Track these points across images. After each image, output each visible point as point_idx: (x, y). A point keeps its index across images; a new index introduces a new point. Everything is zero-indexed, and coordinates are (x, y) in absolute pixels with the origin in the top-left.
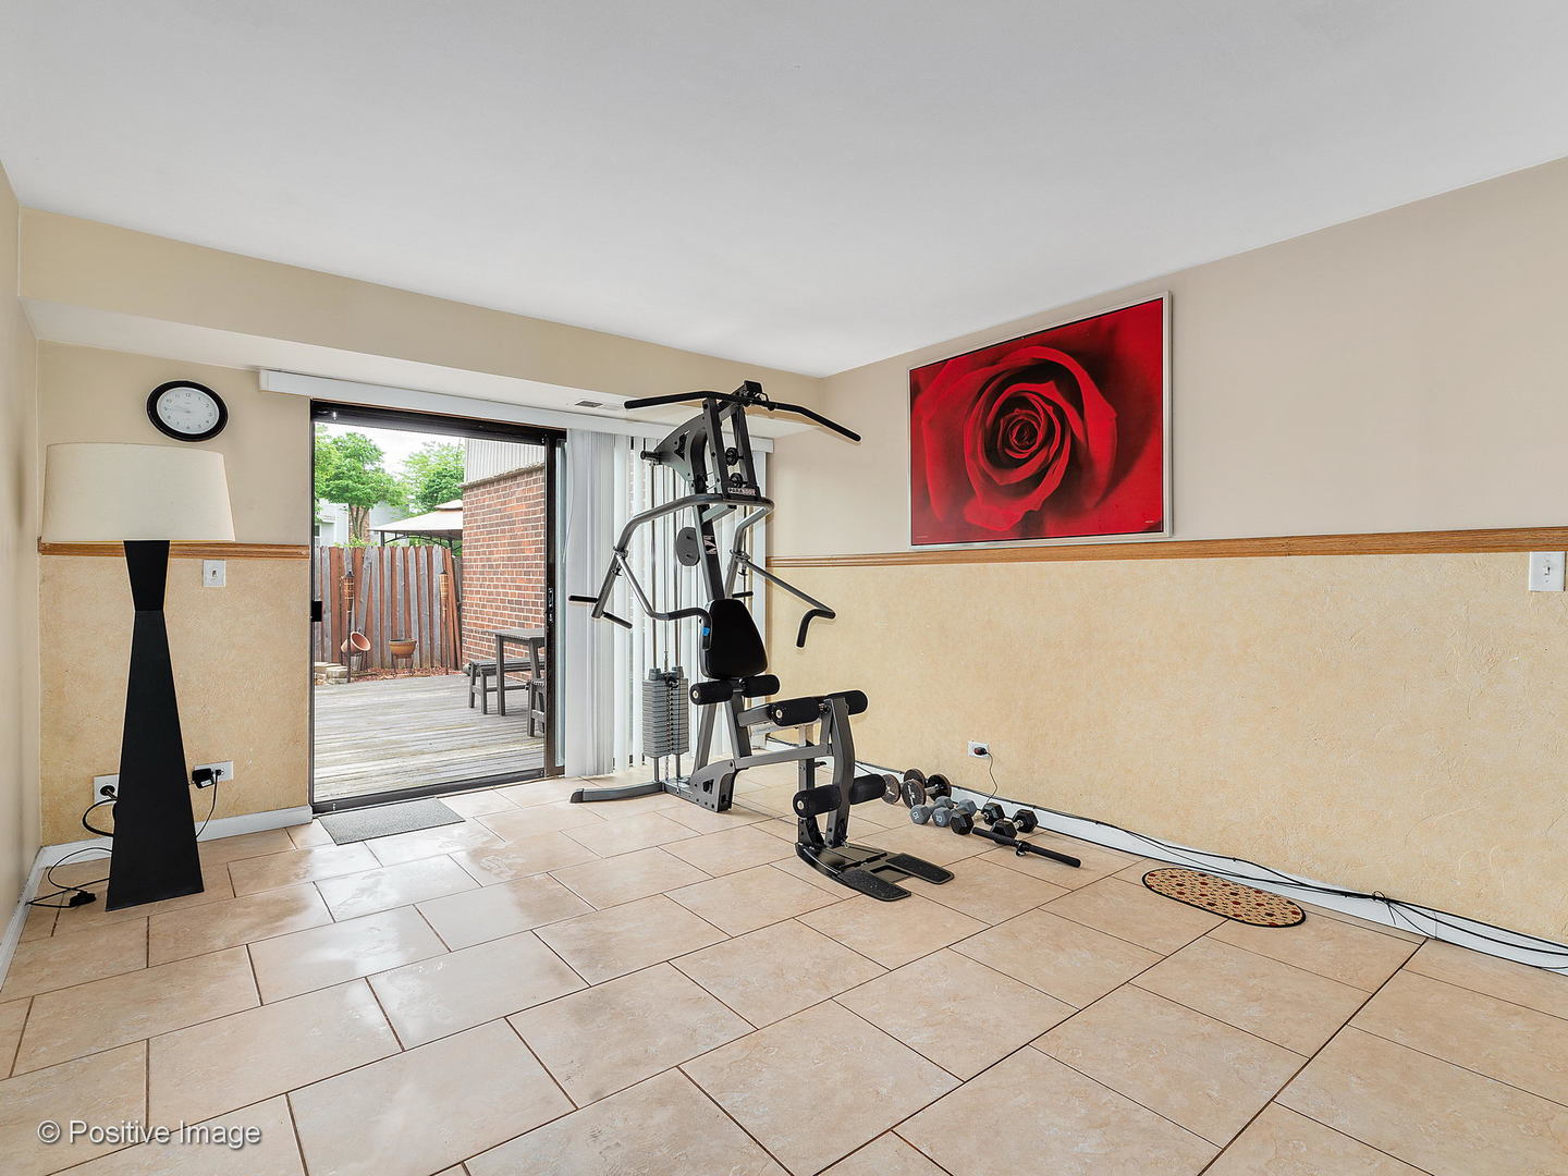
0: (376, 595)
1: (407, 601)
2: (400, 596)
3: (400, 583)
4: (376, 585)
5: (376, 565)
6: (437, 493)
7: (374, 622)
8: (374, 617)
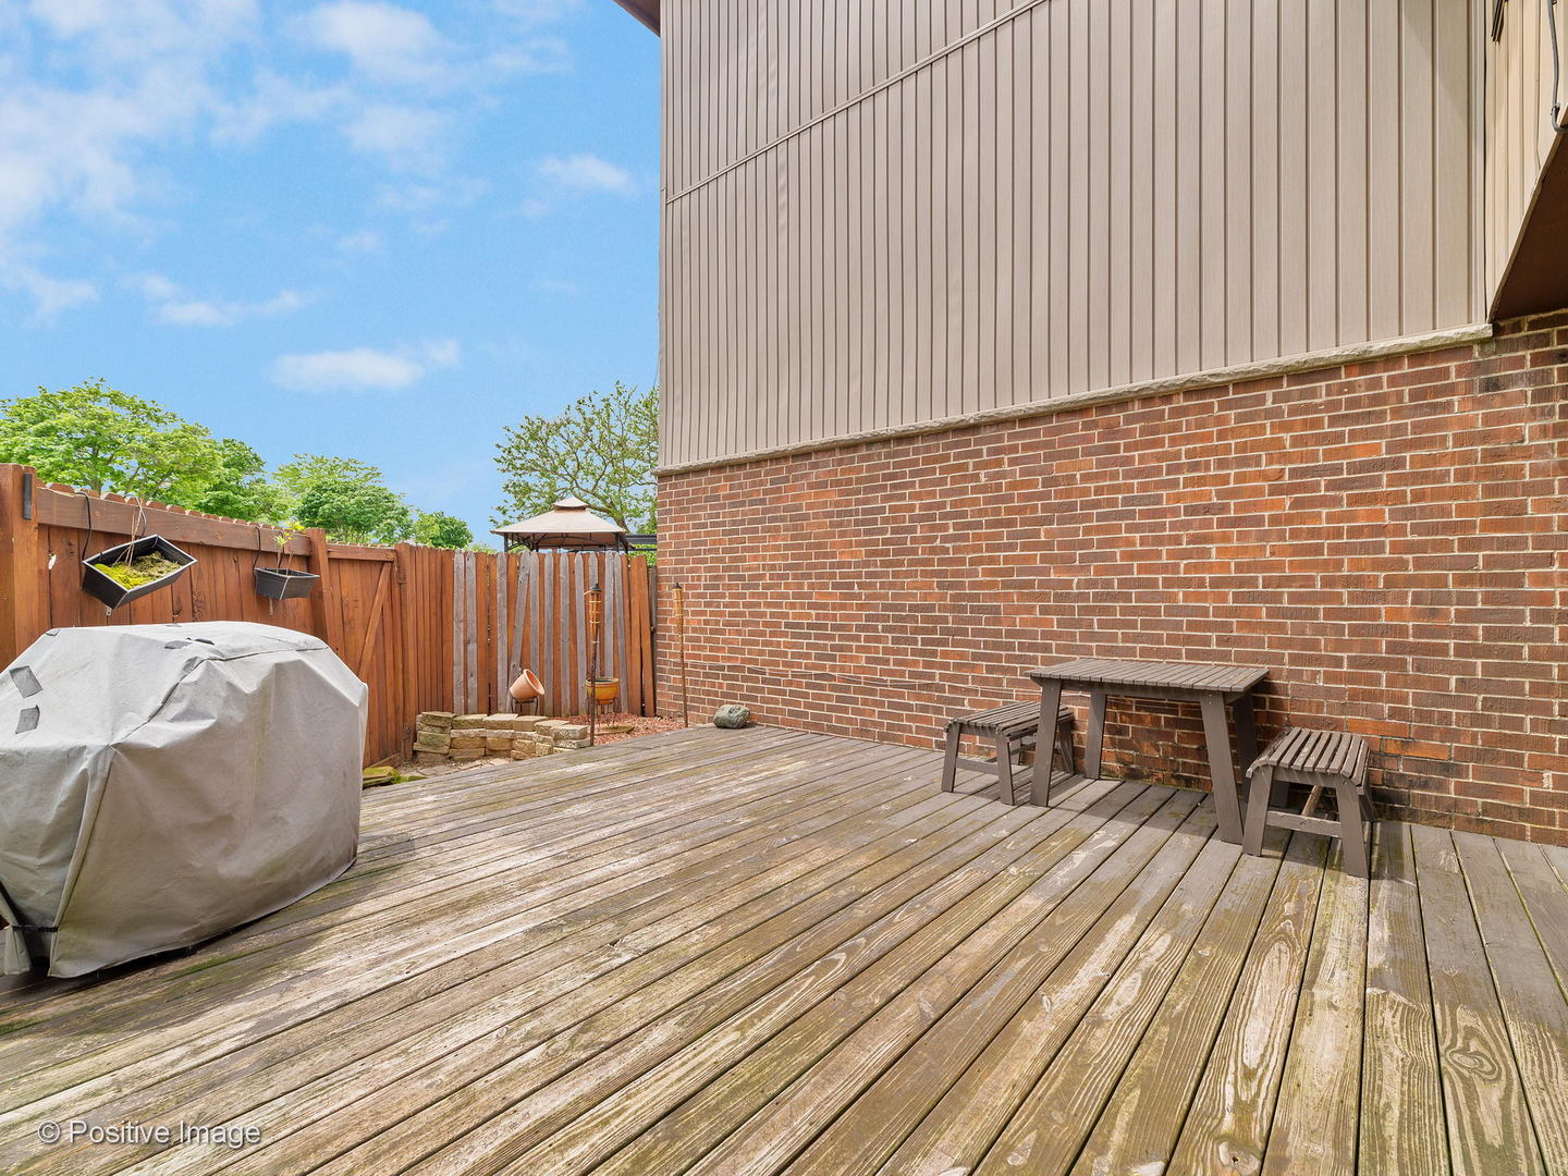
0: (535, 618)
1: (573, 626)
2: (564, 619)
3: (564, 601)
4: (534, 604)
5: (535, 579)
6: (318, 508)
7: (532, 653)
8: (532, 647)
